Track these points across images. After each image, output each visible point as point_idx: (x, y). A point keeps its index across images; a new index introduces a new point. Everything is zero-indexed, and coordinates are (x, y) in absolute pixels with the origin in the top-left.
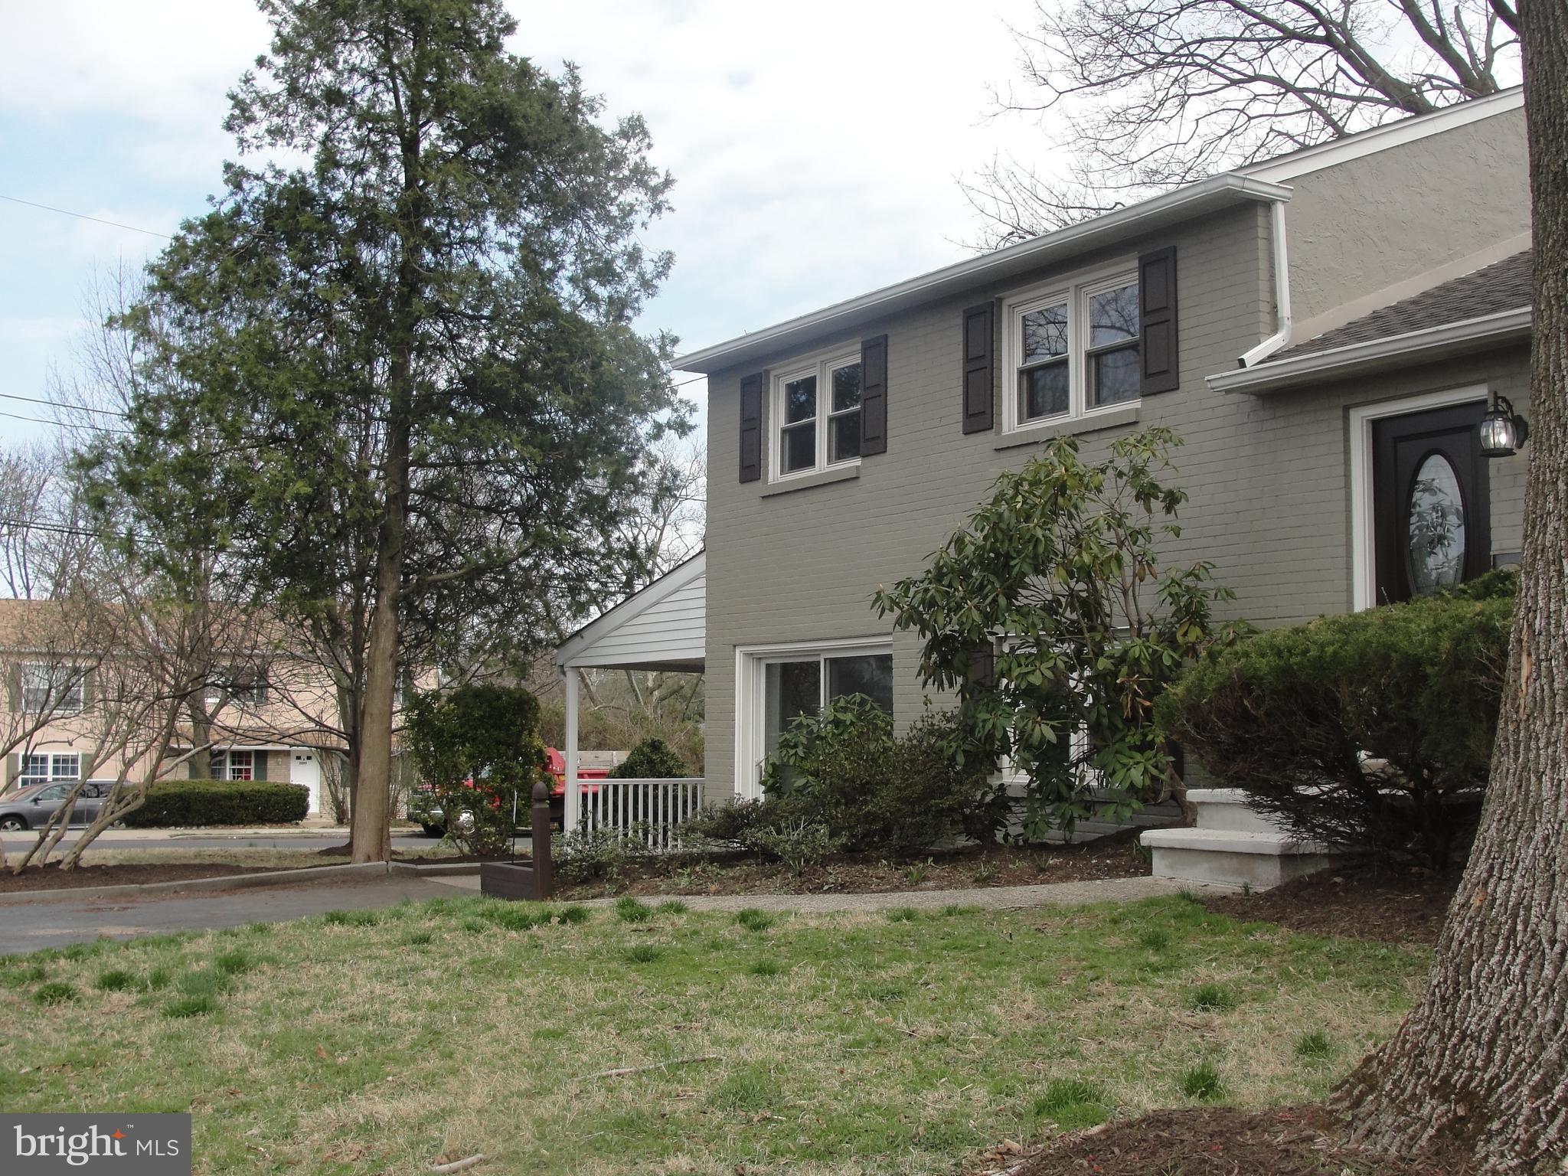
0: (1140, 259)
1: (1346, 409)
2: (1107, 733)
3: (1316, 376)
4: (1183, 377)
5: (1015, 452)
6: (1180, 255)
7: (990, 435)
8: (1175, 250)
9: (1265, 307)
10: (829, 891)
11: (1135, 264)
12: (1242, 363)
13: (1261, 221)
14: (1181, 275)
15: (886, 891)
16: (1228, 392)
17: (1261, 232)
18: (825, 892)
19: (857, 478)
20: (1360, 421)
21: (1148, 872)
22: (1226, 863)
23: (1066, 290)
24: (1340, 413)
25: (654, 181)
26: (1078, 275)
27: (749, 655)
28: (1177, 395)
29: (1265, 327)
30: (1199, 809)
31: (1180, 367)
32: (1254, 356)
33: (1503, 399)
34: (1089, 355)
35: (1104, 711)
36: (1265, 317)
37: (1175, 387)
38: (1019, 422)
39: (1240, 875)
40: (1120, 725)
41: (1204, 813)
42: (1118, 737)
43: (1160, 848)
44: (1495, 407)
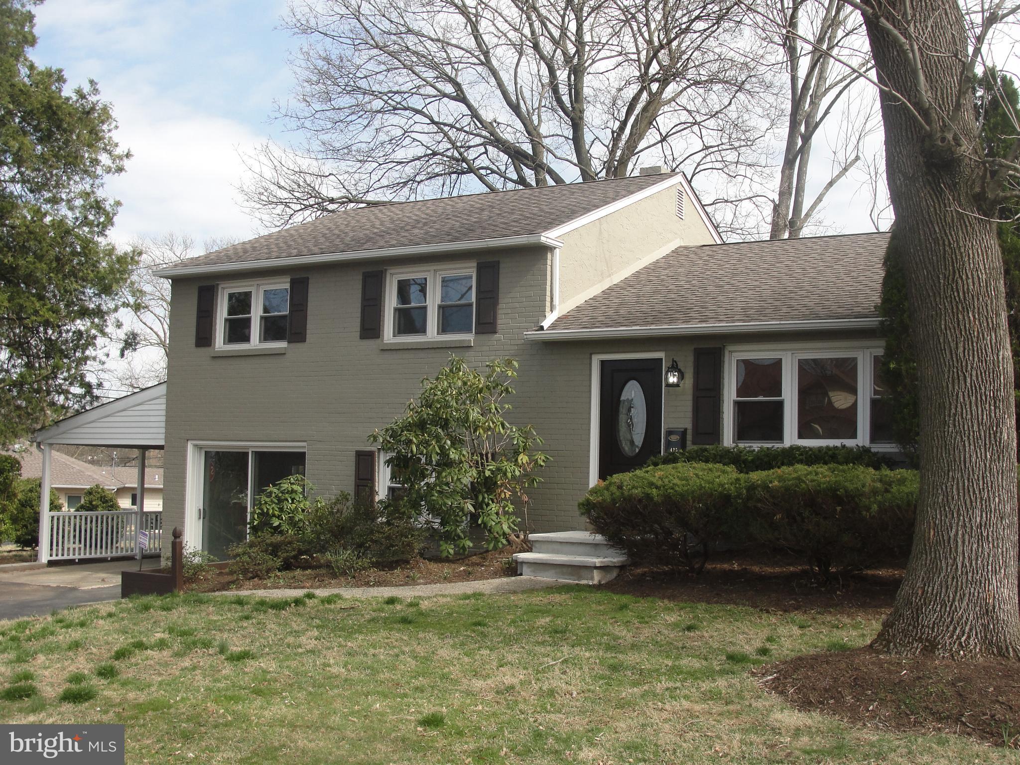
0: (478, 263)
1: (591, 354)
2: (485, 506)
3: (581, 339)
4: (499, 327)
5: (394, 352)
6: (502, 266)
7: (378, 341)
8: (498, 263)
9: (548, 299)
10: (373, 586)
11: (475, 265)
12: (542, 328)
13: (549, 256)
14: (501, 276)
15: (401, 585)
16: (533, 341)
17: (549, 263)
18: (370, 586)
19: (285, 354)
20: (596, 360)
21: (521, 573)
23: (429, 271)
24: (588, 356)
25: (118, 151)
26: (437, 265)
27: (195, 446)
28: (497, 336)
29: (548, 309)
30: (534, 544)
31: (499, 322)
32: (546, 324)
33: (675, 362)
34: (440, 307)
35: (486, 496)
36: (548, 304)
37: (495, 332)
38: (394, 336)
39: (573, 575)
40: (490, 502)
41: (537, 545)
42: (489, 508)
43: (528, 563)
44: (673, 365)
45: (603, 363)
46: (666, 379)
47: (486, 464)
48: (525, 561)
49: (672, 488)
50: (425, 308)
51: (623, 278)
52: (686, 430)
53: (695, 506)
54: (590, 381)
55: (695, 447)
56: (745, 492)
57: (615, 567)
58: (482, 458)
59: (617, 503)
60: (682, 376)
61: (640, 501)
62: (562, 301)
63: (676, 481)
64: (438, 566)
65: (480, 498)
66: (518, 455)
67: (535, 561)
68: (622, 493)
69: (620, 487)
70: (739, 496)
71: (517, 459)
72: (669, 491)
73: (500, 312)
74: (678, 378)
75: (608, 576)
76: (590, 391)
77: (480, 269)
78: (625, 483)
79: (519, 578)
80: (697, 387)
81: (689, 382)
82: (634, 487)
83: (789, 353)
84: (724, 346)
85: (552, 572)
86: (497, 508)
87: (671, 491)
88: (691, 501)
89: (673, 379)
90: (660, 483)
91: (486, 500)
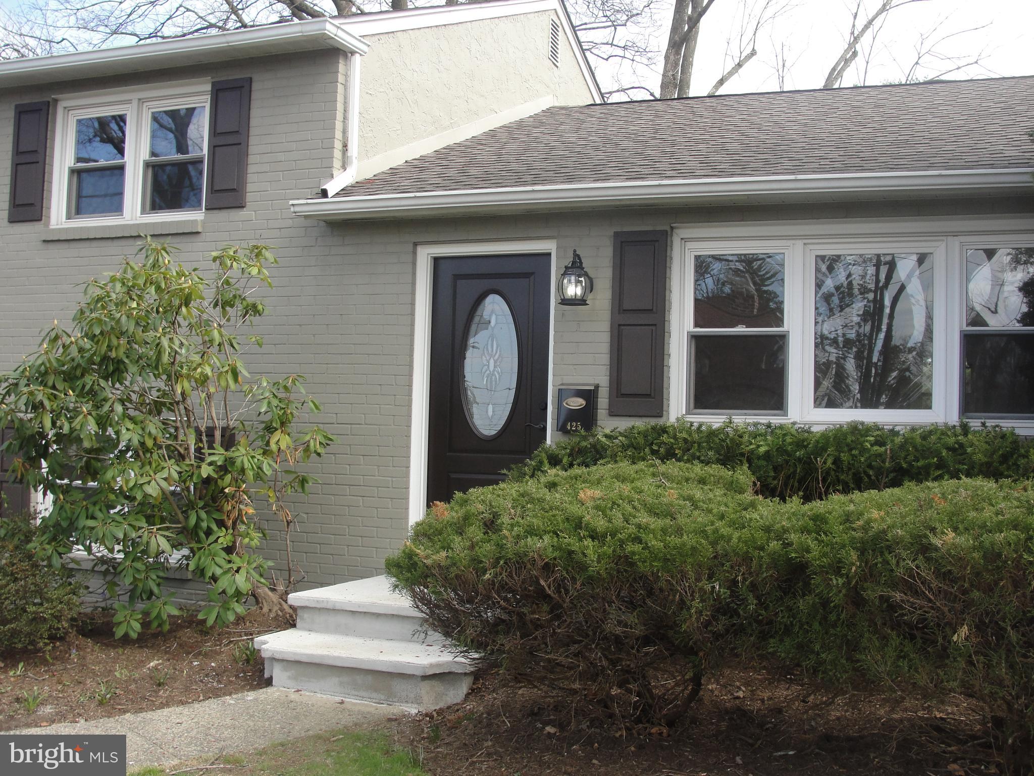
0: (213, 84)
1: (416, 245)
2: (202, 535)
3: (397, 214)
4: (249, 197)
5: (66, 245)
6: (255, 86)
7: (39, 226)
9: (338, 145)
11: (208, 87)
12: (324, 194)
13: (341, 67)
14: (254, 104)
16: (306, 217)
17: (341, 79)
21: (269, 682)
22: (359, 679)
23: (129, 102)
24: (410, 247)
26: (142, 90)
28: (245, 212)
29: (337, 163)
30: (299, 612)
31: (250, 187)
32: (332, 188)
33: (578, 256)
34: (147, 165)
35: (203, 515)
36: (337, 154)
37: (242, 207)
38: (69, 217)
39: (376, 690)
40: (214, 527)
41: (306, 616)
42: (212, 538)
43: (283, 660)
44: (574, 263)
45: (437, 260)
46: (561, 288)
47: (206, 451)
48: (277, 656)
49: (637, 540)
50: (121, 168)
51: (469, 137)
52: (597, 387)
53: (701, 589)
54: (413, 293)
55: (623, 424)
56: (854, 556)
57: (465, 674)
58: (199, 440)
59: (485, 571)
60: (590, 287)
61: (548, 568)
62: (365, 153)
63: (644, 518)
64: (108, 656)
65: (193, 520)
66: (272, 433)
67: (298, 658)
68: (500, 546)
69: (491, 525)
70: (837, 568)
71: (268, 444)
72: (630, 548)
73: (251, 169)
74: (585, 289)
75: (451, 693)
76: (412, 314)
77: (218, 93)
78: (505, 519)
79: (263, 694)
80: (619, 307)
81: (603, 299)
82: (531, 532)
83: (799, 244)
84: (672, 228)
85: (333, 681)
86: (229, 537)
87: (637, 548)
88: (692, 575)
89: (573, 290)
90: (601, 524)
91: (204, 525)
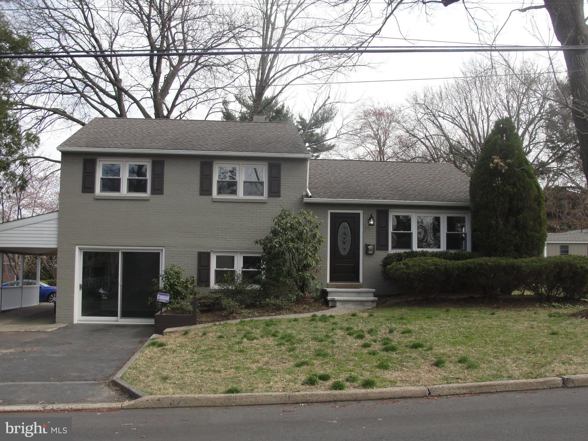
0: (269, 164)
1: (326, 210)
4: (281, 194)
6: (282, 166)
7: (210, 197)
8: (280, 164)
11: (266, 164)
14: (282, 170)
19: (149, 200)
20: (329, 212)
23: (238, 164)
26: (244, 162)
28: (280, 198)
34: (244, 182)
37: (280, 196)
44: (371, 216)
45: (332, 214)
46: (369, 222)
54: (327, 221)
73: (281, 187)
76: (327, 226)
77: (271, 166)
80: (378, 226)
83: (414, 214)
84: (389, 209)
